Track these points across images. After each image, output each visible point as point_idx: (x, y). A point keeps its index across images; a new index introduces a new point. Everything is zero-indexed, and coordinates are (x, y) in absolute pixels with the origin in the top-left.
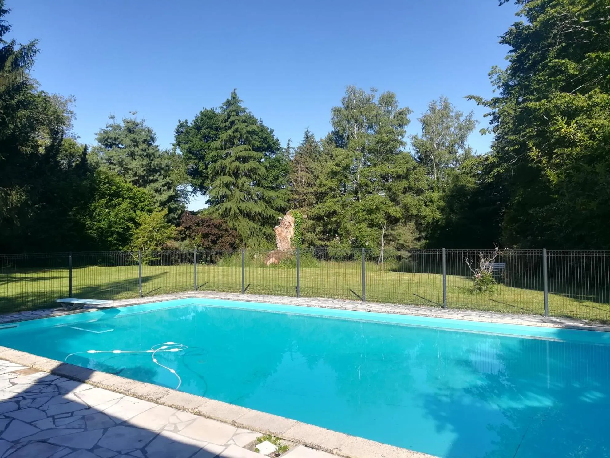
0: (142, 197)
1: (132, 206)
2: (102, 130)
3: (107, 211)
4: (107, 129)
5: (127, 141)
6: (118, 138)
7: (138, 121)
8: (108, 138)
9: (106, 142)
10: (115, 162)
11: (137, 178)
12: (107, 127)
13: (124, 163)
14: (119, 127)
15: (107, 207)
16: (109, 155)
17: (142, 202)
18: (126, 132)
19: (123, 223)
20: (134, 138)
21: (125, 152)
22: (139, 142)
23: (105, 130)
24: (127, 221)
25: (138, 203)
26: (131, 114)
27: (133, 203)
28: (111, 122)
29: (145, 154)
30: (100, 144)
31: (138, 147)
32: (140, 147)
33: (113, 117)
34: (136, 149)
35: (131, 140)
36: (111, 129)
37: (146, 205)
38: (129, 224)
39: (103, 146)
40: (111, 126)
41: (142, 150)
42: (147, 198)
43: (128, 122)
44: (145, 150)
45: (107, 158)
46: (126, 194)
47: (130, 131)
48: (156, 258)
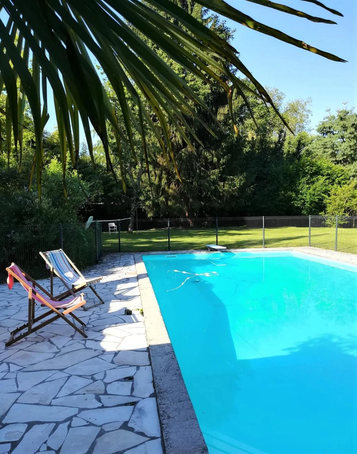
0: (339, 173)
1: (330, 181)
2: (320, 122)
3: (307, 186)
4: (324, 121)
5: (339, 128)
6: (332, 127)
7: (348, 109)
8: (324, 127)
9: (323, 131)
10: (328, 147)
11: (345, 157)
12: (324, 119)
13: (335, 146)
14: (334, 117)
15: (308, 184)
16: (324, 142)
17: (339, 177)
18: (339, 120)
19: (319, 194)
20: (344, 125)
21: (337, 137)
22: (348, 127)
23: (323, 122)
24: (323, 193)
25: (336, 178)
26: (344, 104)
27: (331, 179)
28: (328, 114)
29: (353, 136)
30: (318, 134)
31: (347, 131)
32: (348, 131)
33: (328, 110)
34: (346, 133)
35: (342, 127)
36: (327, 120)
37: (342, 180)
38: (324, 195)
39: (320, 135)
40: (327, 118)
41: (350, 133)
42: (344, 174)
43: (340, 112)
44: (353, 133)
45: (323, 144)
46: (325, 172)
47: (342, 119)
48: (344, 222)
